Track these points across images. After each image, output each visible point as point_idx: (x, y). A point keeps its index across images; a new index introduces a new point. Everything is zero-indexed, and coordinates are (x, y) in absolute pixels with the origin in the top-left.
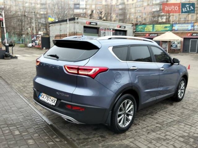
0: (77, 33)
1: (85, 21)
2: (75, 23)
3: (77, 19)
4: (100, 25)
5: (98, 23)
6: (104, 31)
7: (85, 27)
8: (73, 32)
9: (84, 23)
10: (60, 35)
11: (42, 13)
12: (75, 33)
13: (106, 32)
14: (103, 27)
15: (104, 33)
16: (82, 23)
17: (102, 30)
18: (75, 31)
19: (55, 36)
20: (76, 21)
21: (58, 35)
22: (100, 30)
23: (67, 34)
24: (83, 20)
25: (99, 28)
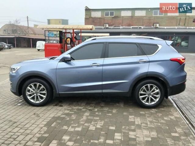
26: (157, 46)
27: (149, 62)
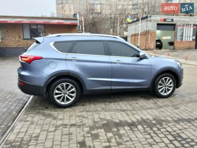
0: (150, 31)
1: (159, 18)
2: (148, 21)
3: (150, 17)
4: (176, 21)
5: (175, 19)
6: (182, 28)
7: (158, 24)
8: (145, 31)
9: (158, 21)
10: (135, 34)
11: (133, 13)
12: (147, 31)
13: (185, 28)
14: (181, 23)
15: (182, 29)
16: (155, 21)
17: (180, 26)
18: (147, 30)
19: (131, 35)
20: (149, 19)
21: (133, 34)
22: (176, 27)
23: (138, 33)
24: (157, 17)
25: (175, 24)
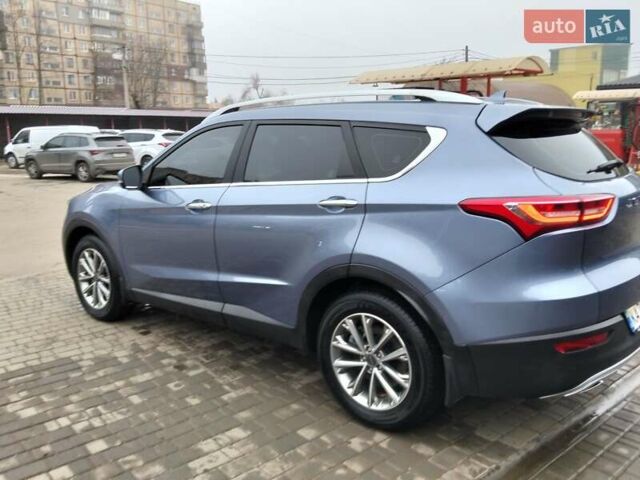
26: (426, 132)
27: (365, 209)
